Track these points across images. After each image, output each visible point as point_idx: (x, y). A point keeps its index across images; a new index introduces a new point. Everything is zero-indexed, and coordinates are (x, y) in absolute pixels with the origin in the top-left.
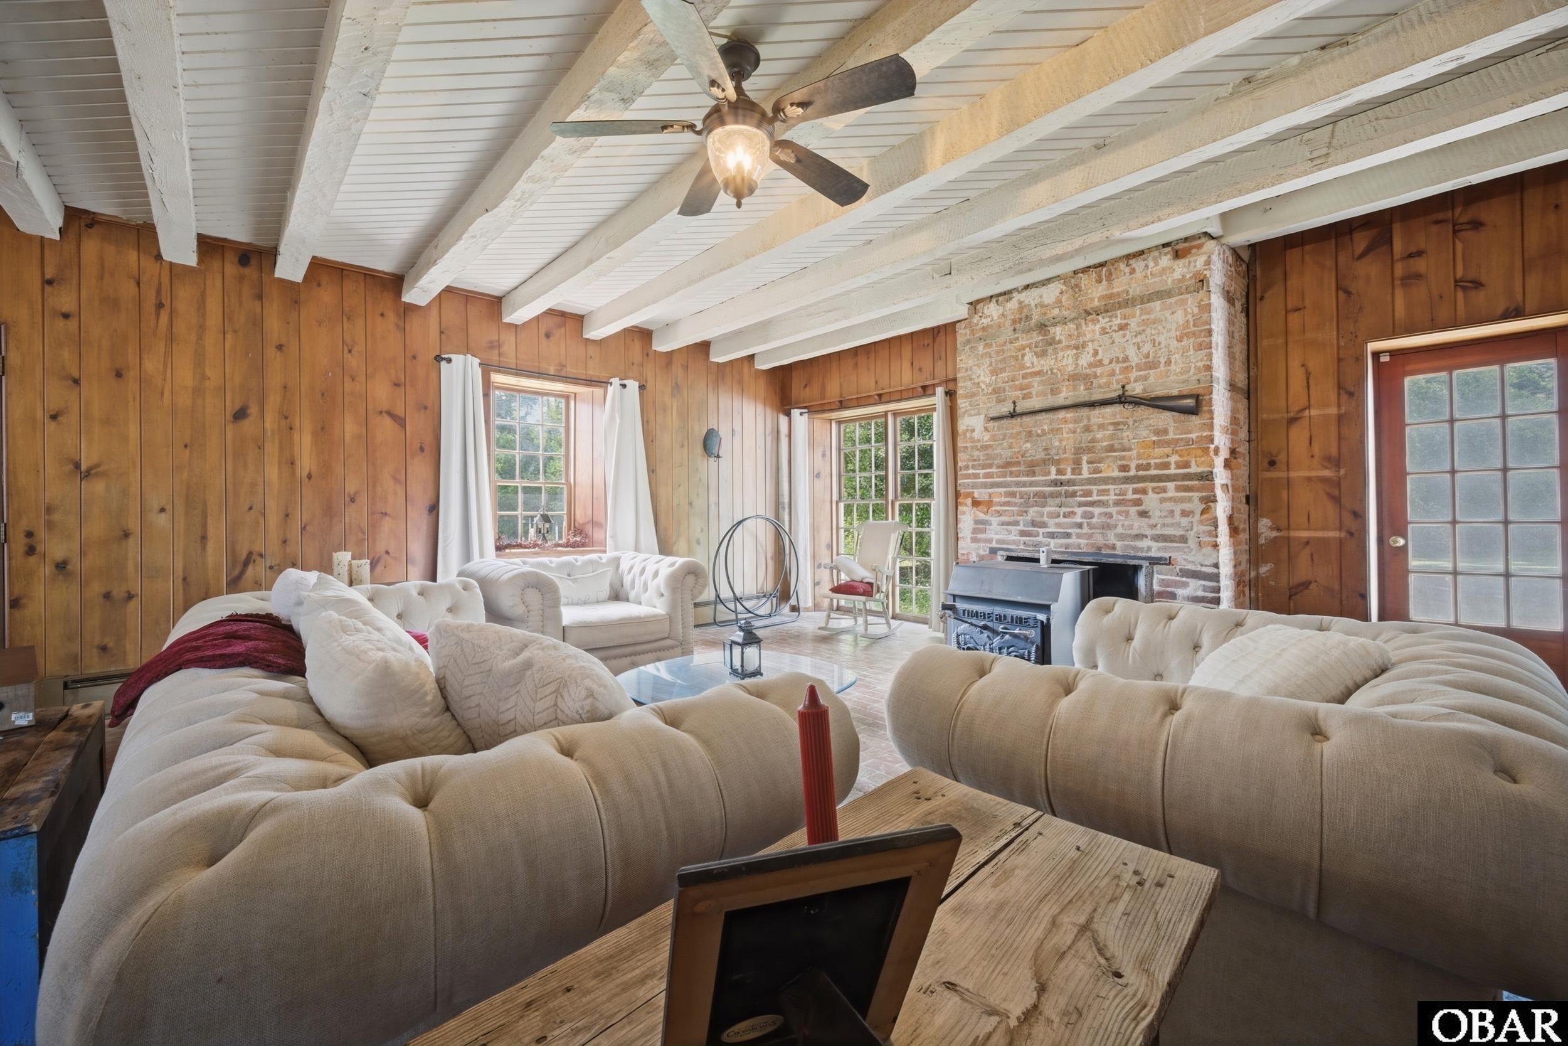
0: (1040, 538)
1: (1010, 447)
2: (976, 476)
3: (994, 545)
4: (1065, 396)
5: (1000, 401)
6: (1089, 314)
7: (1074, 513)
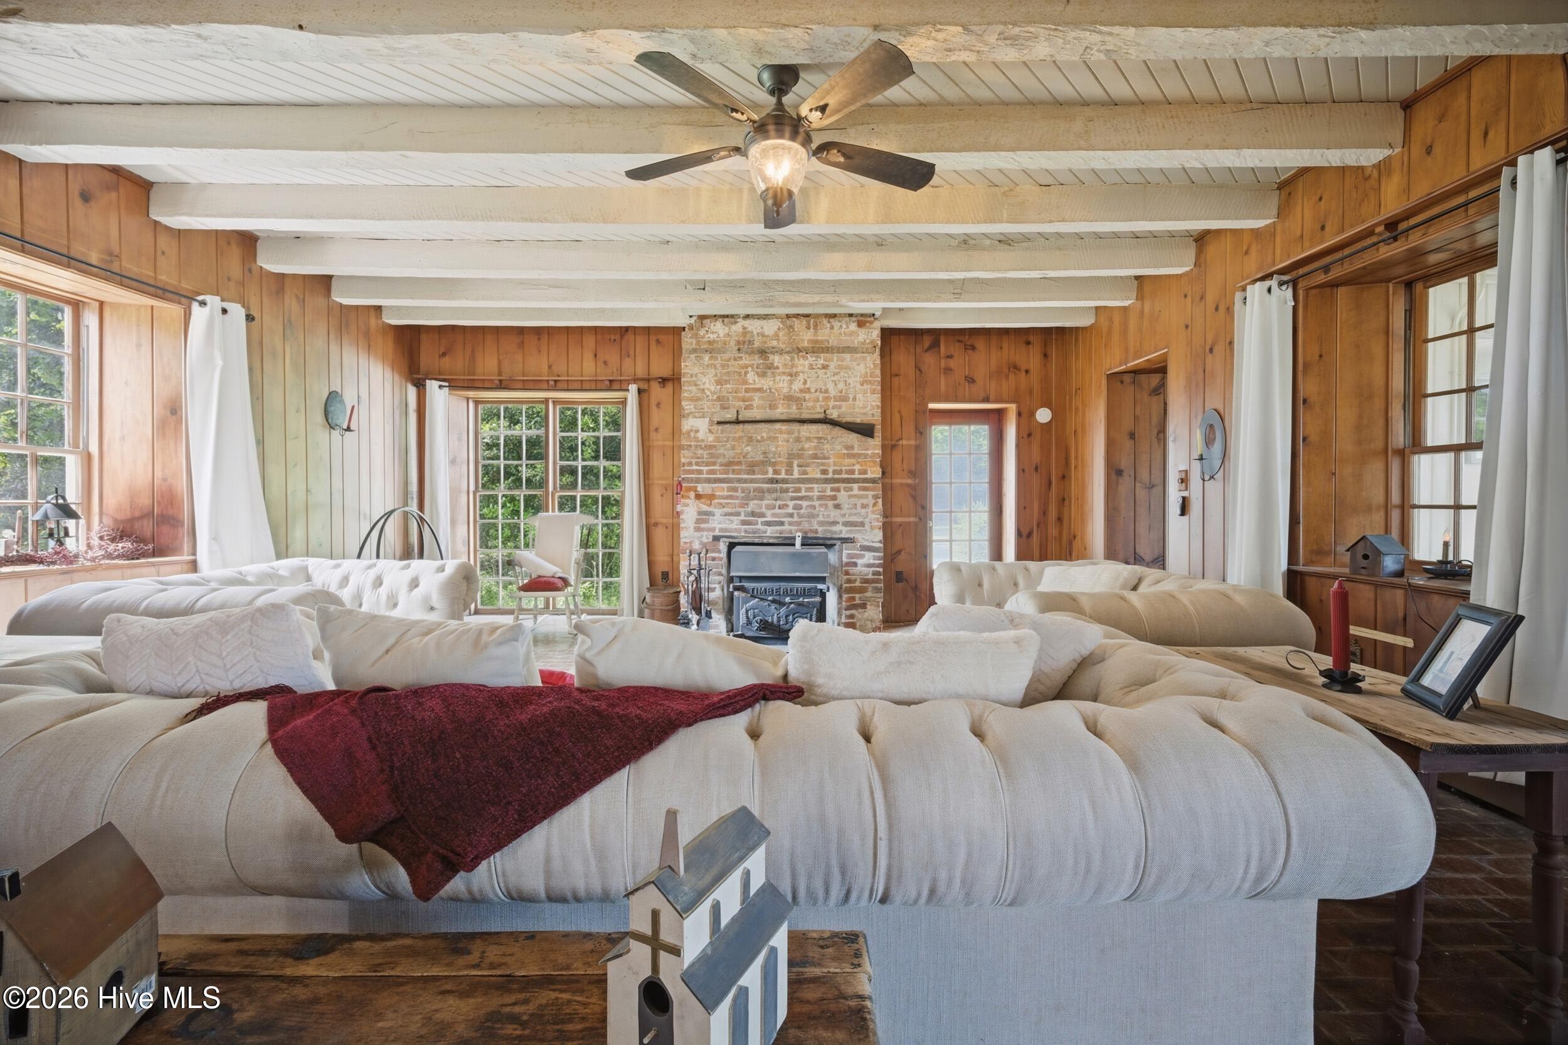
0: (759, 526)
1: (733, 448)
2: (700, 472)
3: (717, 533)
4: (780, 411)
5: (723, 408)
6: (801, 351)
7: (787, 506)
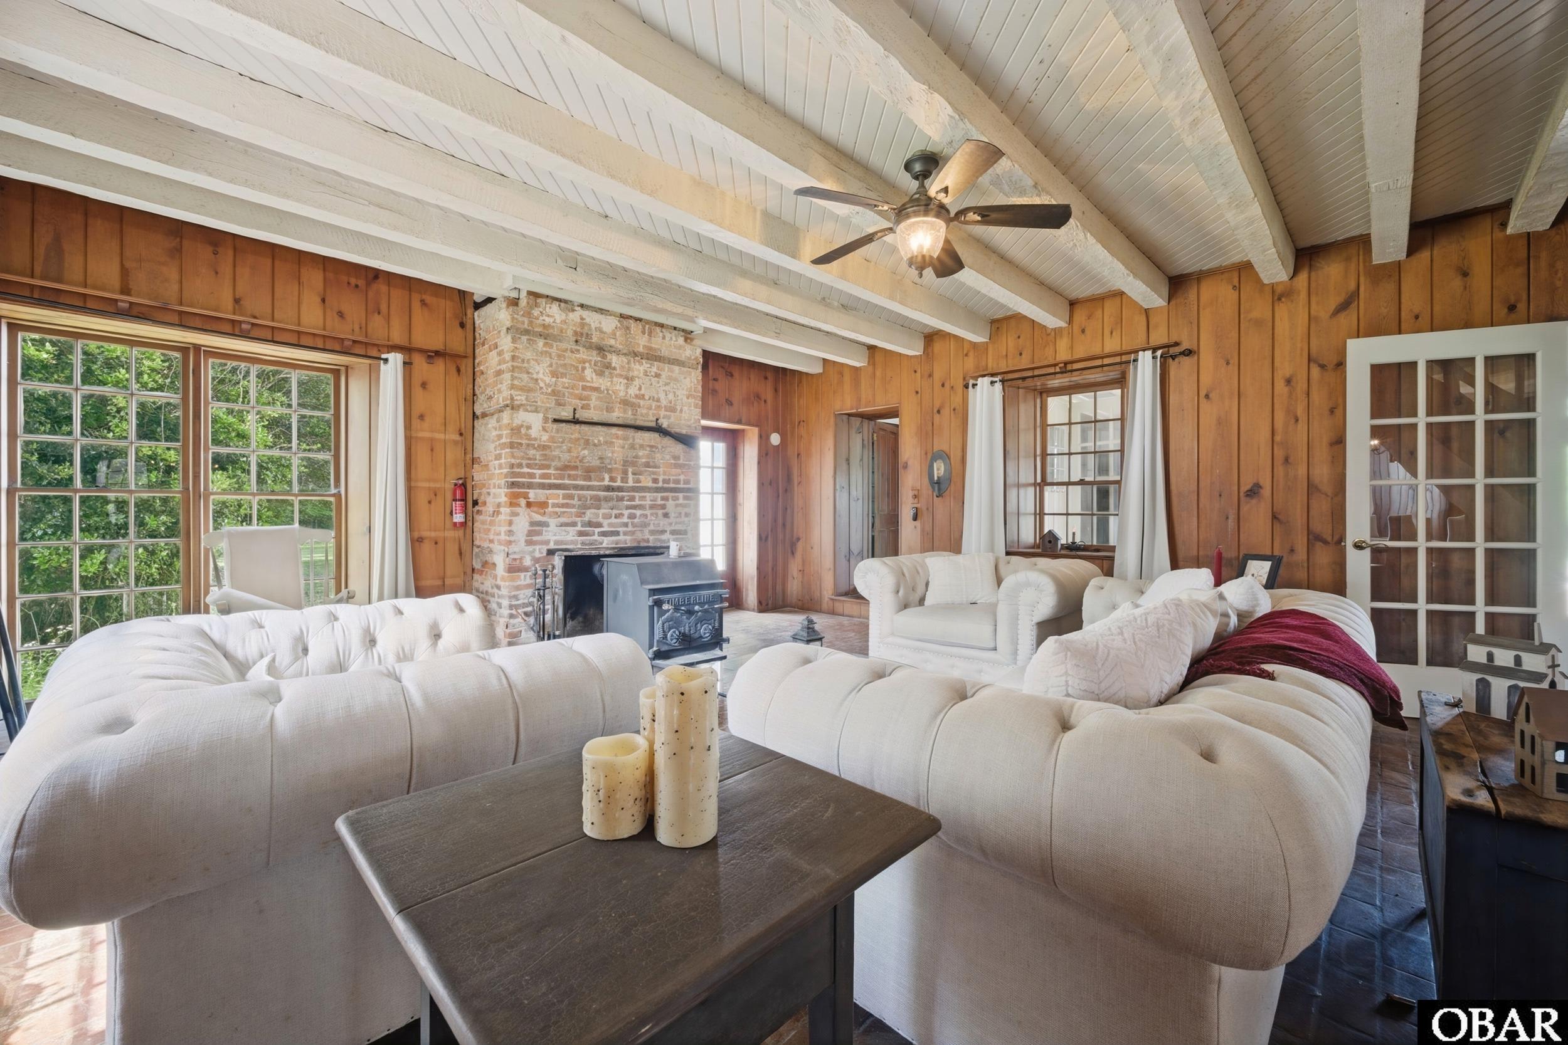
0: (596, 537)
1: (569, 451)
2: (532, 476)
4: (616, 416)
5: (559, 404)
6: (636, 356)
